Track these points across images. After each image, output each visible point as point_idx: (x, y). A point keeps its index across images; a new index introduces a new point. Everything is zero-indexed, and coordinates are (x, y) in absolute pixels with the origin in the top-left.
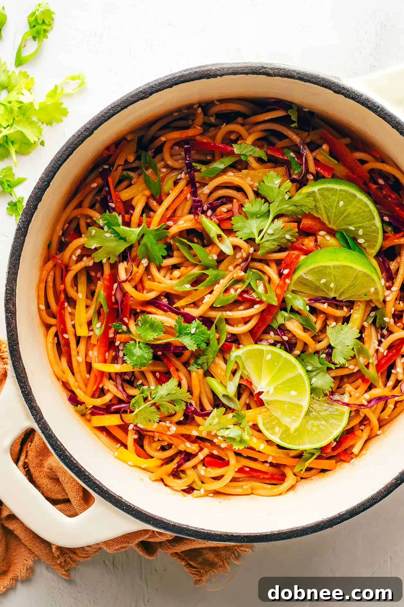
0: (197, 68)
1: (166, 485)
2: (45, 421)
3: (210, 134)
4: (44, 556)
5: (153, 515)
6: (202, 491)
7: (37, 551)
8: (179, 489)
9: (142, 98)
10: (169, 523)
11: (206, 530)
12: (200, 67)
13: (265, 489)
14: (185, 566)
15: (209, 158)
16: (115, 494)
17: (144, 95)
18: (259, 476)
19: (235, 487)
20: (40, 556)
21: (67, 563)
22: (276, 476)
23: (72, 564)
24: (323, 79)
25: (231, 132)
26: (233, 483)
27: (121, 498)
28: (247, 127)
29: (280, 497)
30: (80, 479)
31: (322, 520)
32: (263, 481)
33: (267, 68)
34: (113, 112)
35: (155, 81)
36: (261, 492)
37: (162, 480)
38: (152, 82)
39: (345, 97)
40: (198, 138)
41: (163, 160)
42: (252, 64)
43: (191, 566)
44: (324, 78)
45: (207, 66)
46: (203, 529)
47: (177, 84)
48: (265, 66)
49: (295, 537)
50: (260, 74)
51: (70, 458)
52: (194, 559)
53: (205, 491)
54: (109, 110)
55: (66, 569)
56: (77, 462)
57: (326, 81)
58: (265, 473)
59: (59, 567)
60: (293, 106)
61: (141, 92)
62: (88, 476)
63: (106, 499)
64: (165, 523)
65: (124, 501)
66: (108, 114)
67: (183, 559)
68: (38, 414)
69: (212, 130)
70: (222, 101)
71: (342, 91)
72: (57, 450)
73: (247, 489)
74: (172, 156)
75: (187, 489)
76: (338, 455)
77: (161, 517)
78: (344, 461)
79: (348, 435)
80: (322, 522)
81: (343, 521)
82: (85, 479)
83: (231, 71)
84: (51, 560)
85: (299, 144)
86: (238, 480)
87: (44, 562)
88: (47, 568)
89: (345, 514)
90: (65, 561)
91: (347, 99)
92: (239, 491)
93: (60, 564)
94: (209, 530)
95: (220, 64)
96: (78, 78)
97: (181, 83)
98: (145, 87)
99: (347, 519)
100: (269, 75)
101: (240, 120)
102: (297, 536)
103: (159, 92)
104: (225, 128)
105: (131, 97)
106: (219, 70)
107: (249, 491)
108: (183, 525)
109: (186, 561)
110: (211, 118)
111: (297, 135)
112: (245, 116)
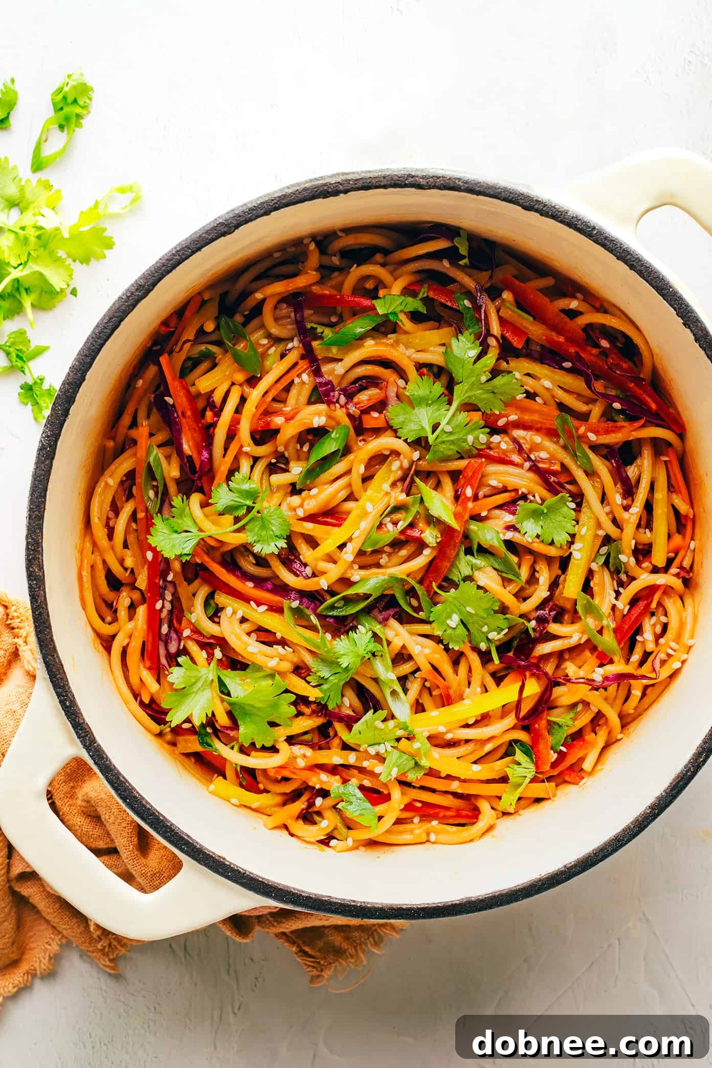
0: (306, 182)
1: (292, 835)
2: (99, 745)
3: (333, 282)
4: (75, 937)
5: (274, 882)
6: (350, 842)
7: (66, 929)
8: (313, 840)
9: (224, 234)
10: (301, 895)
11: (358, 902)
12: (311, 181)
13: (447, 832)
14: (296, 953)
15: (334, 319)
16: (214, 853)
17: (226, 229)
18: (437, 814)
19: (401, 832)
20: (70, 938)
21: (112, 949)
22: (464, 813)
23: (120, 951)
24: (505, 190)
25: (367, 277)
26: (396, 826)
27: (224, 859)
28: (391, 268)
29: (471, 844)
30: (159, 833)
31: (539, 877)
32: (444, 821)
33: (417, 176)
34: (179, 258)
35: (242, 206)
36: (442, 837)
37: (286, 827)
38: (238, 207)
39: (542, 215)
40: (316, 289)
41: (262, 326)
42: (394, 171)
43: (306, 954)
44: (506, 188)
45: (322, 178)
46: (354, 901)
47: (276, 209)
48: (413, 174)
49: (499, 906)
50: (406, 186)
51: (141, 802)
52: (311, 944)
53: (354, 841)
54: (174, 255)
55: (111, 957)
56: (151, 806)
57: (511, 193)
58: (447, 808)
59: (100, 954)
60: (461, 231)
61: (221, 224)
62: (171, 828)
63: (199, 863)
64: (294, 894)
65: (228, 863)
66: (171, 262)
67: (294, 943)
68: (87, 736)
69: (336, 277)
70: (349, 230)
71: (536, 206)
72: (119, 790)
73: (421, 834)
74: (276, 319)
75: (325, 839)
76: (561, 774)
77: (287, 886)
78: (570, 783)
79: (575, 742)
80: (540, 880)
81: (572, 878)
82: (166, 832)
83: (360, 184)
84: (87, 944)
85: (473, 291)
86: (404, 821)
87: (77, 946)
88: (81, 956)
89: (575, 866)
90: (110, 945)
91: (544, 218)
92: (407, 838)
93: (101, 950)
94: (364, 902)
95: (343, 174)
96: (130, 189)
97: (283, 207)
98: (227, 217)
99: (579, 873)
100: (419, 187)
101: (379, 257)
102: (501, 905)
103: (250, 224)
104: (357, 272)
105: (207, 232)
106: (341, 184)
107: (424, 838)
108: (323, 896)
109: (298, 946)
110: (333, 258)
111: (470, 276)
112: (386, 252)
